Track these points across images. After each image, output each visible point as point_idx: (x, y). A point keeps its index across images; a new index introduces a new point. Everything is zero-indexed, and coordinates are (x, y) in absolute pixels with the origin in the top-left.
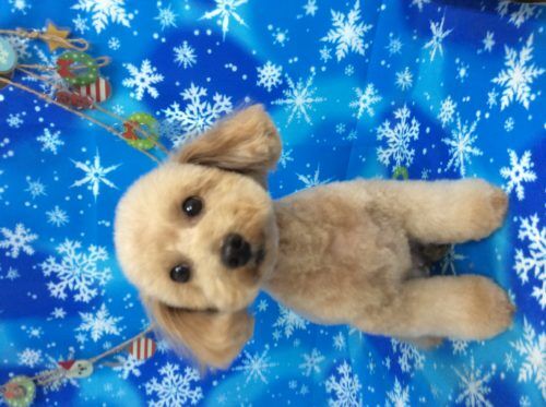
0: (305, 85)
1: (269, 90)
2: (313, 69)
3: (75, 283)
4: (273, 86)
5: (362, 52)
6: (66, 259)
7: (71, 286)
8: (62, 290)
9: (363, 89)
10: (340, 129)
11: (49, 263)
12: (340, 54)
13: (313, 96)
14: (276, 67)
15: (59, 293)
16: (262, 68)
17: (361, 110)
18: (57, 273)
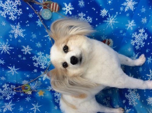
0: (113, 17)
1: (103, 17)
2: (117, 13)
3: (41, 63)
4: (104, 16)
5: (133, 10)
6: (39, 57)
7: (40, 64)
8: (37, 65)
9: (131, 21)
10: (121, 32)
11: (34, 57)
12: (126, 10)
13: (115, 21)
14: (106, 11)
15: (36, 66)
16: (102, 10)
17: (129, 27)
18: (36, 60)
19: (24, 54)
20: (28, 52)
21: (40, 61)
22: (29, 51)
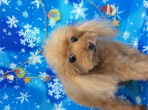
19: (10, 27)
20: (13, 25)
21: (27, 36)
22: (15, 23)
